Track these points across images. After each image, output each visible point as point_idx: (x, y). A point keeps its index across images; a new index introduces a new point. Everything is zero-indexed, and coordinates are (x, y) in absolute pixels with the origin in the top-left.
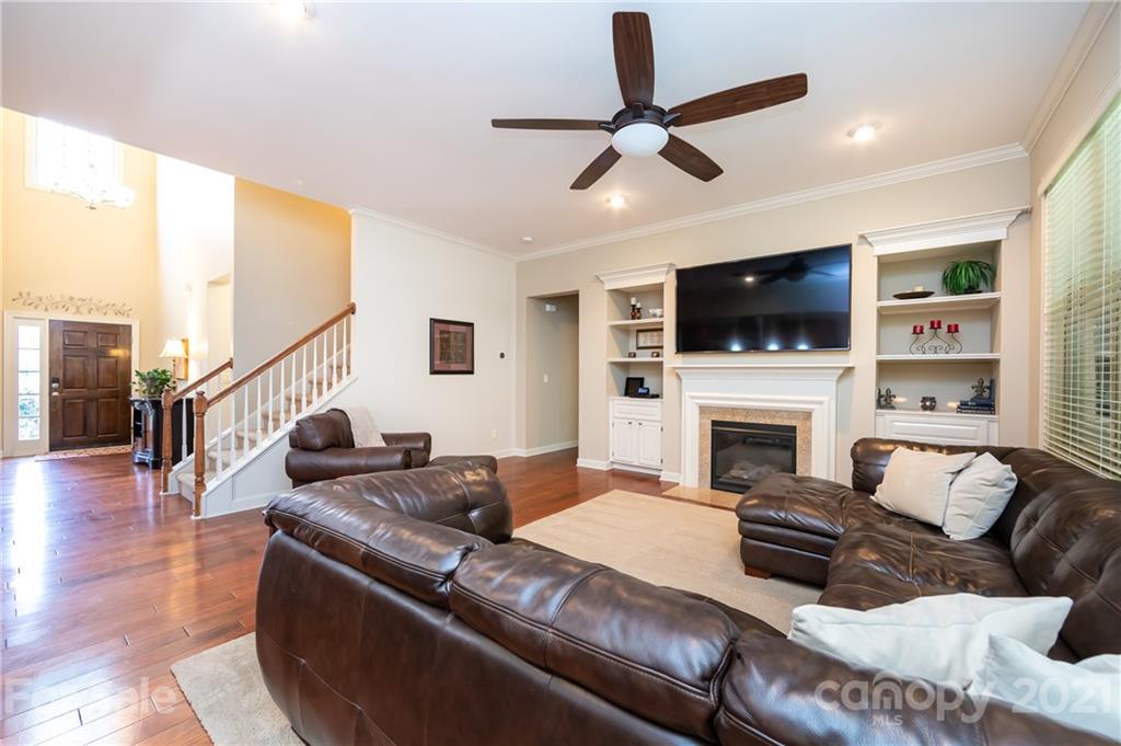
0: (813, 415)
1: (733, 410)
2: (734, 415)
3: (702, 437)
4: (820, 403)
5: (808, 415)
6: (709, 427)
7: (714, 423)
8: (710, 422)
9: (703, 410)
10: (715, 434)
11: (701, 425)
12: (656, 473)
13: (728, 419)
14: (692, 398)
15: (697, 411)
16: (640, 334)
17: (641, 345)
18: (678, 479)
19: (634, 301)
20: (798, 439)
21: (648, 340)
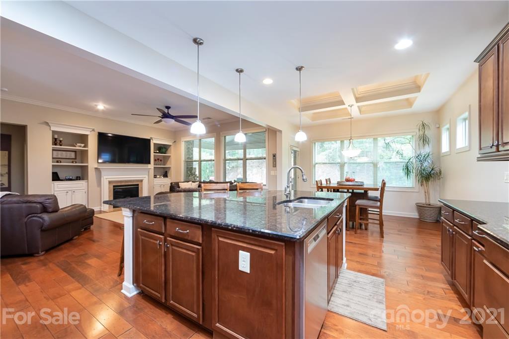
0: (143, 181)
1: (121, 181)
2: (121, 183)
4: (145, 177)
5: (142, 181)
6: (112, 188)
7: (114, 186)
9: (110, 182)
10: (114, 189)
11: (109, 188)
13: (119, 184)
14: (106, 178)
15: (108, 183)
16: (54, 152)
17: (54, 156)
18: (101, 208)
19: (56, 137)
20: (139, 188)
21: (60, 155)
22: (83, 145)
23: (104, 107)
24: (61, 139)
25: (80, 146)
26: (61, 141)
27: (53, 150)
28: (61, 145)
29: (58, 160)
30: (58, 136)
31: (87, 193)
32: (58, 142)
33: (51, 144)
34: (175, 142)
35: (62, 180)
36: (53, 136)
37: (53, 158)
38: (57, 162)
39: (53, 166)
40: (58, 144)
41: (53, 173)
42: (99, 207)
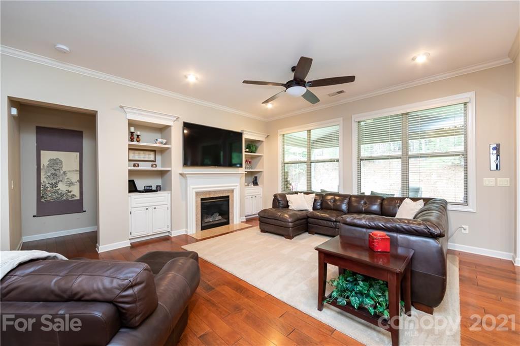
0: (234, 191)
1: (209, 192)
2: (209, 195)
3: (197, 207)
4: (236, 186)
5: (232, 191)
6: (199, 202)
7: (202, 199)
8: (200, 200)
9: (197, 194)
10: (202, 204)
11: (196, 201)
12: (167, 234)
13: (208, 196)
14: (193, 188)
15: (195, 195)
16: (131, 151)
17: (131, 158)
18: (186, 232)
19: (132, 129)
20: (230, 200)
21: (137, 156)
22: (164, 141)
23: (197, 79)
24: (139, 133)
25: (162, 143)
26: (138, 136)
27: (129, 149)
28: (138, 141)
29: (135, 162)
30: (135, 130)
31: (169, 209)
32: (135, 137)
33: (128, 140)
34: (268, 136)
35: (140, 192)
36: (129, 129)
37: (129, 160)
38: (134, 166)
39: (130, 171)
40: (135, 140)
41: (129, 181)
42: (184, 229)
